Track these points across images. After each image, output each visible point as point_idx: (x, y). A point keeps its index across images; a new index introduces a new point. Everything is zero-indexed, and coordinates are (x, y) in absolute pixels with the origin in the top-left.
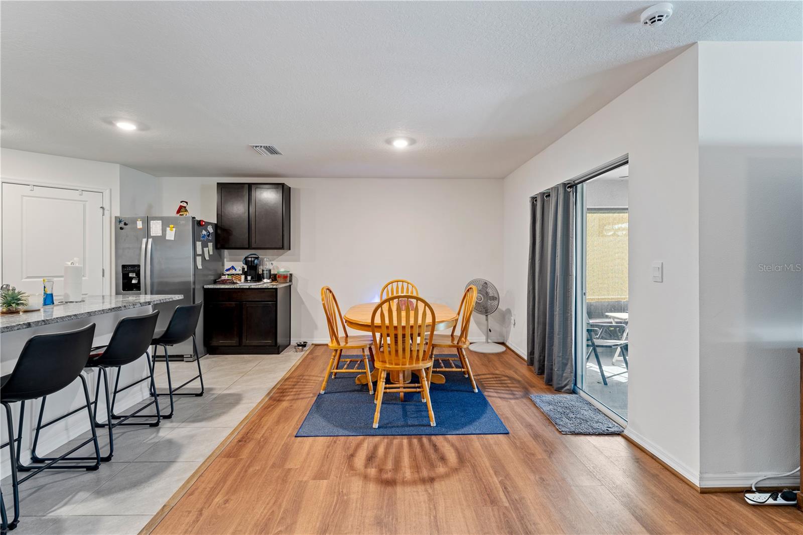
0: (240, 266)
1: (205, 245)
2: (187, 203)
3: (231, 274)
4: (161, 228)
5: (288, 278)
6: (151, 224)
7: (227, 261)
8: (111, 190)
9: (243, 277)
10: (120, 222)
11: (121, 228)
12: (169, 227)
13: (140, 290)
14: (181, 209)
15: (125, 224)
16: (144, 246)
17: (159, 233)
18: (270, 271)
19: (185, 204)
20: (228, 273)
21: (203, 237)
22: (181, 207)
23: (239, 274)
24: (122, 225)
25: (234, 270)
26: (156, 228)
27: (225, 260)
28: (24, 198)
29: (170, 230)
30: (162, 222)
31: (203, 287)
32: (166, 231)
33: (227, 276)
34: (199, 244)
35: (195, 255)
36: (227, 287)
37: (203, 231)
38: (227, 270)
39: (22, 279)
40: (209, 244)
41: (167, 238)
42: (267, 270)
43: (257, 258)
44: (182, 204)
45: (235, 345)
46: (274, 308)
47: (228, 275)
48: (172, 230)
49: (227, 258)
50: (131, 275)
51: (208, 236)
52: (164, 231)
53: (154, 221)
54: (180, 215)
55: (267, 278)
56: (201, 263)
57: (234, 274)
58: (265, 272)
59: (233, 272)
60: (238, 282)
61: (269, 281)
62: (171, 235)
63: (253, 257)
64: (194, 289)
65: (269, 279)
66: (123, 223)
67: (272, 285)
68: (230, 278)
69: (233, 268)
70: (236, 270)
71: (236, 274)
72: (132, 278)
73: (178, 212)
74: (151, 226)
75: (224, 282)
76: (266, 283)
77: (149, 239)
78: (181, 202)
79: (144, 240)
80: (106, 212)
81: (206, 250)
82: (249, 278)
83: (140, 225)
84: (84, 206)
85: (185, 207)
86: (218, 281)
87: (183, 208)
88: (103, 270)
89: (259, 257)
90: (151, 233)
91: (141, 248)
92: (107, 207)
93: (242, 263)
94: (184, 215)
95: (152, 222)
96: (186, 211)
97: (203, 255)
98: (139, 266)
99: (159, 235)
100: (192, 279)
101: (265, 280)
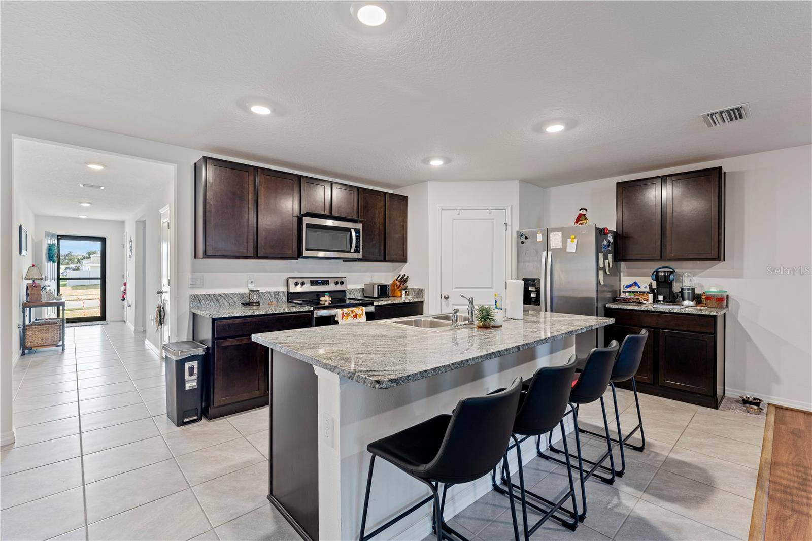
0: (645, 282)
1: (605, 258)
2: (586, 210)
3: (633, 292)
4: (561, 239)
5: (721, 301)
6: (551, 236)
7: (624, 276)
8: (512, 206)
9: (651, 296)
10: (521, 236)
11: (523, 242)
12: (570, 238)
13: (539, 304)
14: (580, 218)
15: (526, 238)
16: (543, 260)
17: (559, 246)
18: (693, 290)
19: (585, 211)
20: (629, 290)
21: (604, 248)
22: (580, 215)
23: (644, 293)
24: (523, 239)
25: (637, 287)
26: (556, 240)
27: (622, 274)
28: (454, 221)
29: (571, 241)
30: (562, 234)
31: (605, 306)
32: (566, 243)
33: (627, 294)
34: (601, 255)
35: (598, 268)
36: (630, 307)
37: (605, 240)
38: (628, 287)
39: (453, 289)
40: (609, 255)
41: (568, 250)
42: (688, 289)
43: (672, 272)
44: (581, 212)
45: (647, 382)
46: (713, 343)
47: (630, 292)
48: (573, 241)
49: (623, 272)
50: (531, 289)
51: (608, 246)
52: (564, 242)
53: (554, 233)
54: (580, 224)
55: (688, 300)
56: (602, 278)
57: (637, 292)
58: (686, 291)
59: (636, 289)
60: (644, 302)
61: (691, 303)
62: (571, 247)
63: (668, 271)
64: (597, 307)
65: (692, 301)
66: (524, 237)
67: (697, 309)
68: (632, 296)
69: (635, 284)
70: (639, 287)
71: (640, 292)
72: (531, 292)
73: (577, 221)
74: (551, 238)
75: (626, 301)
76: (688, 306)
77: (548, 252)
78: (580, 210)
79: (544, 253)
80: (509, 228)
81: (606, 262)
82: (661, 298)
83: (539, 238)
84: (493, 223)
85: (585, 215)
86: (618, 300)
87: (583, 217)
88: (506, 282)
89: (674, 271)
90: (551, 245)
91: (541, 261)
92: (509, 223)
93: (650, 278)
94: (584, 224)
95: (551, 234)
96: (586, 219)
97: (604, 269)
98: (539, 280)
99: (559, 247)
100: (594, 295)
101: (686, 303)
